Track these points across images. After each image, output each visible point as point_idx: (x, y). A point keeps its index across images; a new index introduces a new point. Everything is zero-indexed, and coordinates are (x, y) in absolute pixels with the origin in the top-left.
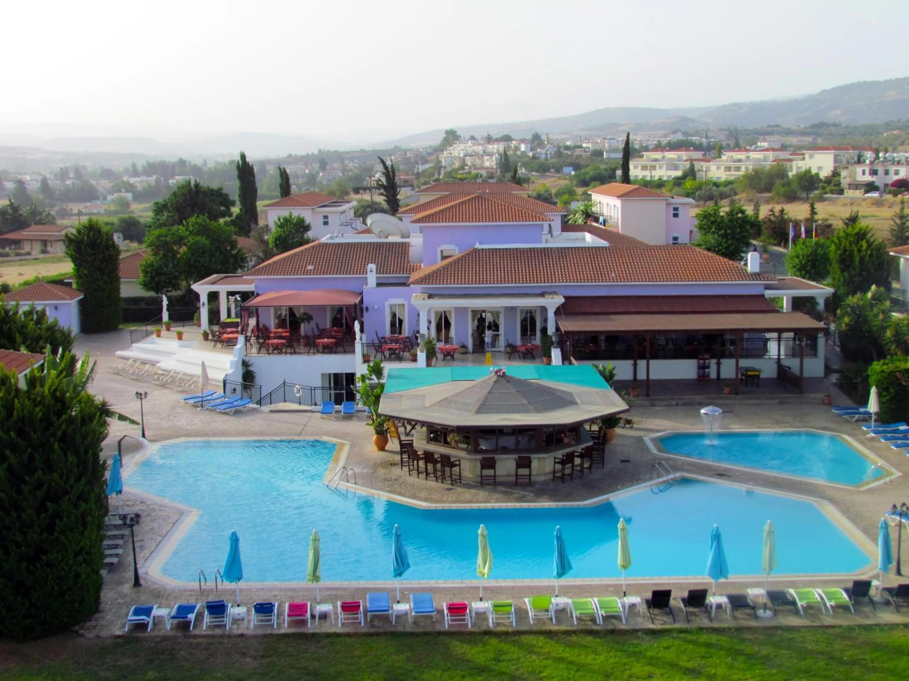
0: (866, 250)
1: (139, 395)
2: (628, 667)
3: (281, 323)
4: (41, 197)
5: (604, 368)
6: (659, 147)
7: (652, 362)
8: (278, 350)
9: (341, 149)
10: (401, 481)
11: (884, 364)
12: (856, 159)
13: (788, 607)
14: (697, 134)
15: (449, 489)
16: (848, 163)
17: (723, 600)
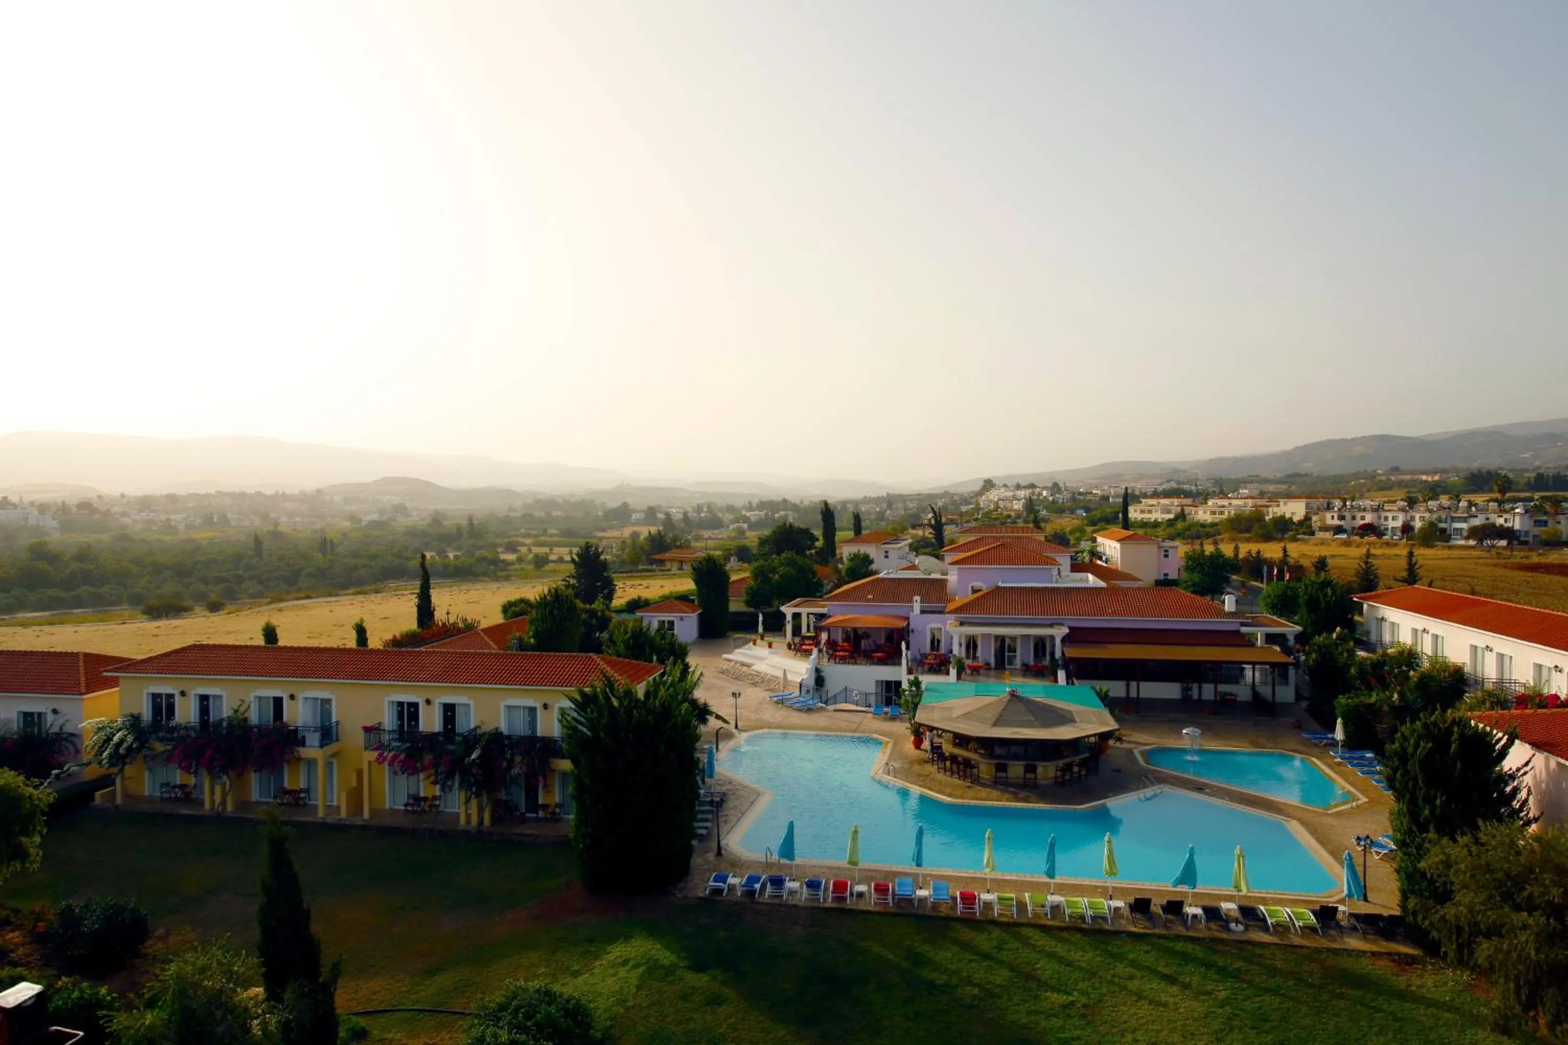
0: (1332, 597)
1: (734, 694)
2: (1112, 966)
3: (847, 639)
4: (683, 525)
5: (1101, 690)
6: (1156, 495)
7: (1142, 684)
8: (843, 660)
9: (904, 493)
10: (931, 777)
11: (1349, 698)
12: (1325, 506)
13: (1259, 923)
14: (1189, 482)
15: (969, 787)
16: (1319, 509)
17: (1199, 911)
